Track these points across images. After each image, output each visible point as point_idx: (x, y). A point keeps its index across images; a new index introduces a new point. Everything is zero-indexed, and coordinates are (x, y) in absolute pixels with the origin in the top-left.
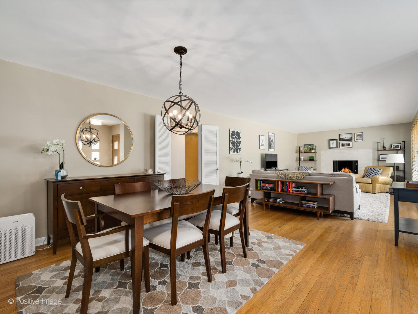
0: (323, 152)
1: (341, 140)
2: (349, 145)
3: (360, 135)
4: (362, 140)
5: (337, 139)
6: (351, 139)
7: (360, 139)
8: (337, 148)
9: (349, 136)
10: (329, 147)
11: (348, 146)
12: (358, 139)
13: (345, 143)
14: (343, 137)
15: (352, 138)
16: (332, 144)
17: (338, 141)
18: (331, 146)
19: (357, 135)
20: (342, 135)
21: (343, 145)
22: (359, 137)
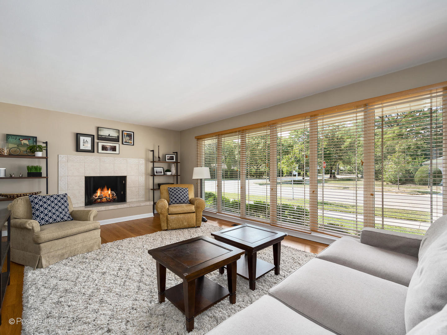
0: (62, 158)
1: (101, 138)
2: (114, 149)
3: (129, 136)
4: (132, 144)
5: (94, 136)
6: (116, 140)
7: (130, 141)
8: (94, 152)
9: (114, 134)
10: (78, 149)
11: (113, 151)
12: (128, 142)
13: (109, 144)
14: (104, 133)
15: (118, 137)
16: (84, 142)
17: (96, 140)
18: (82, 147)
19: (126, 135)
20: (103, 130)
21: (104, 148)
22: (128, 138)
